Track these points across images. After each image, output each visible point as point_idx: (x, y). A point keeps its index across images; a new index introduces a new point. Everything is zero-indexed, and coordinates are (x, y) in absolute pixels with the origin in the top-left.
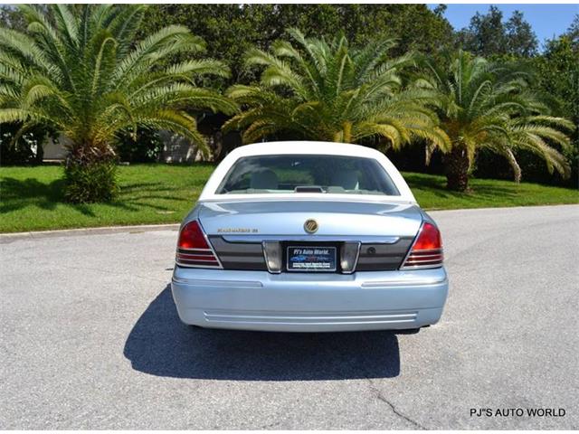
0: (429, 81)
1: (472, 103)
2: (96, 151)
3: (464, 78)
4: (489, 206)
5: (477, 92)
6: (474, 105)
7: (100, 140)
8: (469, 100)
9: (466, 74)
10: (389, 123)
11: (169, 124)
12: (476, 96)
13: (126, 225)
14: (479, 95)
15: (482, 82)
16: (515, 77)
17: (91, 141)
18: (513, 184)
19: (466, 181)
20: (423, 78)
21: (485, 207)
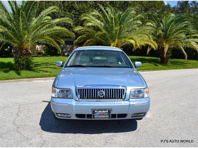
0: (152, 23)
1: (168, 31)
2: (24, 52)
3: (166, 22)
4: (173, 69)
5: (170, 27)
6: (169, 31)
7: (26, 48)
8: (167, 30)
9: (167, 20)
10: (132, 39)
11: (48, 41)
12: (170, 28)
13: (30, 78)
14: (171, 27)
15: (172, 23)
16: (184, 21)
17: (23, 48)
18: (184, 60)
19: (167, 60)
20: (150, 22)
21: (172, 69)
